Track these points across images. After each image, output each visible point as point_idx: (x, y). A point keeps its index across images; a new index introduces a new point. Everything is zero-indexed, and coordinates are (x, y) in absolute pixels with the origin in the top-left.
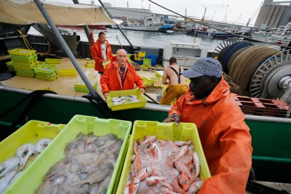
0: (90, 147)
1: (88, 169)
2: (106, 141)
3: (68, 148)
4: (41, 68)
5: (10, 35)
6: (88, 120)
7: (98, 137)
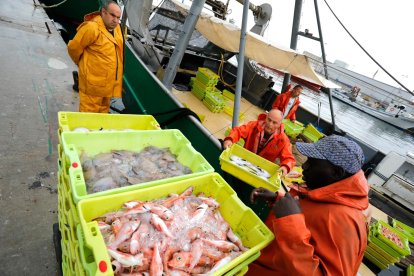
0: (161, 162)
1: (140, 172)
2: (178, 169)
3: (147, 149)
4: (213, 95)
5: (214, 57)
6: (183, 141)
7: (177, 161)
